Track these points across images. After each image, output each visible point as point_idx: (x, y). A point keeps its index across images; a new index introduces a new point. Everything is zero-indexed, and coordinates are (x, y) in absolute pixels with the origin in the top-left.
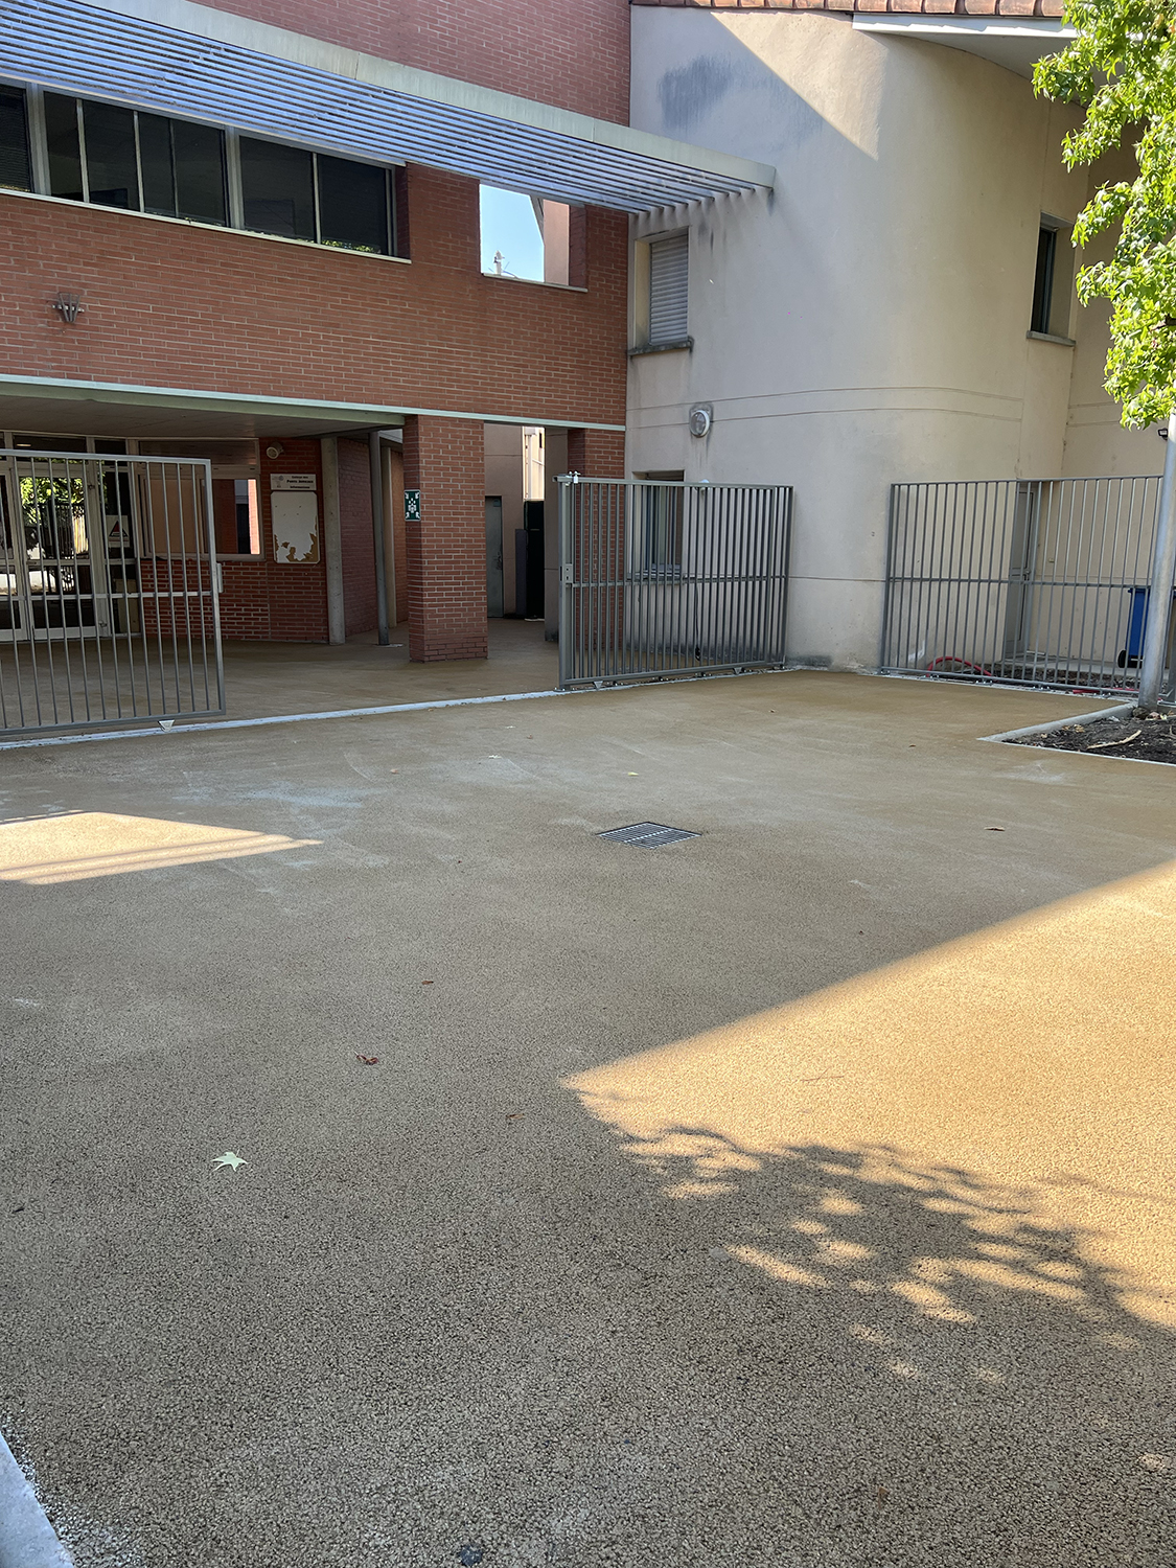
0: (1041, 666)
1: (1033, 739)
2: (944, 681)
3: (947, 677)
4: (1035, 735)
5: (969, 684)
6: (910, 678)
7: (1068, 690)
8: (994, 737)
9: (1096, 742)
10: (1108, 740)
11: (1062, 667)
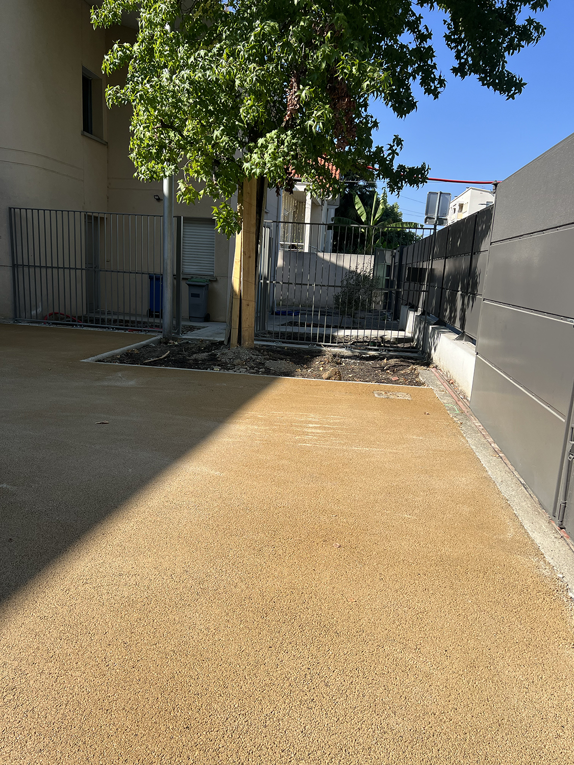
0: (110, 317)
1: (112, 359)
2: (55, 326)
3: (56, 324)
4: (113, 356)
5: (70, 327)
6: (34, 325)
7: (126, 330)
8: (90, 359)
9: (147, 359)
10: (153, 357)
11: (121, 318)
